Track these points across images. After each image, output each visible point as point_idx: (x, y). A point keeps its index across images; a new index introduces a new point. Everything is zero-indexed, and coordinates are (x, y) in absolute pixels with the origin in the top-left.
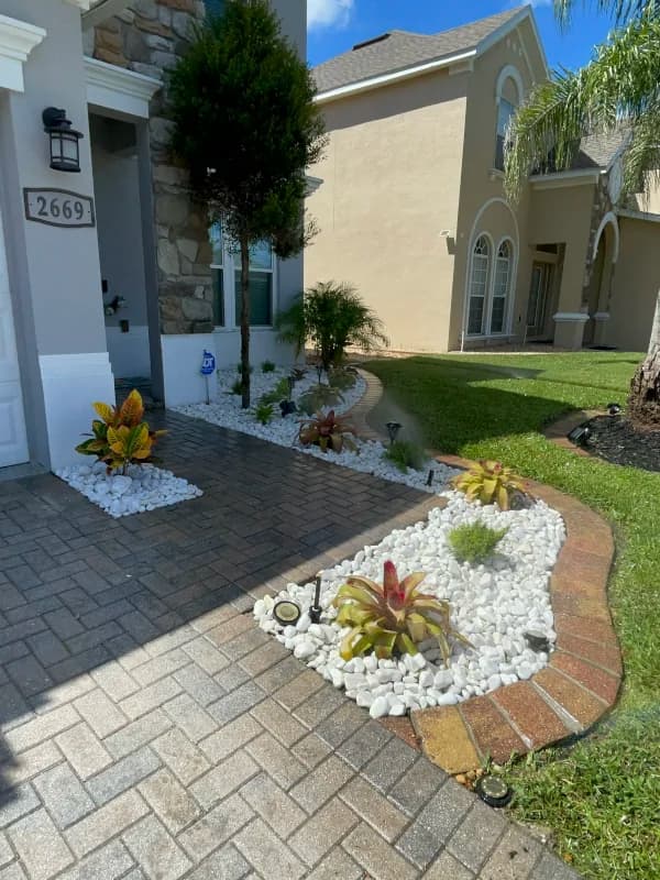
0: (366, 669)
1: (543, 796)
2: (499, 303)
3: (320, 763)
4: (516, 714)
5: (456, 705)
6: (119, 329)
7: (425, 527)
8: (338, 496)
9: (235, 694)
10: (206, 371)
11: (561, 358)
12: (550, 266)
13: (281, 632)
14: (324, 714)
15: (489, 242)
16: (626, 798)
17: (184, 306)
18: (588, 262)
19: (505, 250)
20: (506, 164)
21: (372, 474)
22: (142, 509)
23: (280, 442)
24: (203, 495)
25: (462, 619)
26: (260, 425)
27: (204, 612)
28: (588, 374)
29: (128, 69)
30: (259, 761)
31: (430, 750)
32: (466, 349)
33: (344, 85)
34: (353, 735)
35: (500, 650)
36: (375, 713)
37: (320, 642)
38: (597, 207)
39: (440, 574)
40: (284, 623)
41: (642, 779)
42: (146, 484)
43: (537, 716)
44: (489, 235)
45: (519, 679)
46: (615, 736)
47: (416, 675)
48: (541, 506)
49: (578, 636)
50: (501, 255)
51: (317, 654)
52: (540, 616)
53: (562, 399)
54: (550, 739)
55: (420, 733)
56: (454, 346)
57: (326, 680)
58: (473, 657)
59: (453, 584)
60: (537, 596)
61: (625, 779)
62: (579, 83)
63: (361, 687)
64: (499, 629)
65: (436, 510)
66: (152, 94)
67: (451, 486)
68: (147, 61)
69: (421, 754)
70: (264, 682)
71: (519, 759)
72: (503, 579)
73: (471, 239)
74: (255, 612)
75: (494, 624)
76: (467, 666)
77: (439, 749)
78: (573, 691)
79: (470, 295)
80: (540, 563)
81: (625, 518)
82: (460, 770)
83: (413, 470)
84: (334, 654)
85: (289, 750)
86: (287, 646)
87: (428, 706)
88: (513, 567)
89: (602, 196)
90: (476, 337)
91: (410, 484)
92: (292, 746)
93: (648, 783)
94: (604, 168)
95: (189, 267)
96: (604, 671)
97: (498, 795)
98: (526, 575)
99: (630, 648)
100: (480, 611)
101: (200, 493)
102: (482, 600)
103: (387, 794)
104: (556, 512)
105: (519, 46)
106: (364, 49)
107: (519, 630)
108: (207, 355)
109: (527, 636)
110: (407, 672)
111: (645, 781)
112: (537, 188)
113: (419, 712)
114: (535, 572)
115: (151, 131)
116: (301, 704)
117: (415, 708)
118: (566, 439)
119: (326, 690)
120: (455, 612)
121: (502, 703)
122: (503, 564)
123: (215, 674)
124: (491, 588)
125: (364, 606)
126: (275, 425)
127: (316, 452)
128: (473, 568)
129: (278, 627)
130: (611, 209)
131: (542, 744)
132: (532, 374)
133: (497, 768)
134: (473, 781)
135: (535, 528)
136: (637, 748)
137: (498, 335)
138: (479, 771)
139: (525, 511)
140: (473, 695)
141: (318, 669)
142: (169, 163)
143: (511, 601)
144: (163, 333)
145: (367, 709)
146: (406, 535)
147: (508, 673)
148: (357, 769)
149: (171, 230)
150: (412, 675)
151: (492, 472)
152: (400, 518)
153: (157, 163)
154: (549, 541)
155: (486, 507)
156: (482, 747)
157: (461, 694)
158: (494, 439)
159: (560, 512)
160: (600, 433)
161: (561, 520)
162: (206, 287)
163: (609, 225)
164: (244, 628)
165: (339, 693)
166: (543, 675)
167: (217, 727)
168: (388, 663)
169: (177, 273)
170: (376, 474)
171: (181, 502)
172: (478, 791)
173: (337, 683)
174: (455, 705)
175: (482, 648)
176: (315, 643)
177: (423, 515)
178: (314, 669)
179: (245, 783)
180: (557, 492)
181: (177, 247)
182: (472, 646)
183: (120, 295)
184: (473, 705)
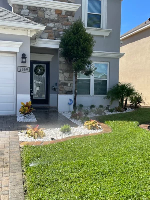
10: (70, 104)
29: (55, 39)
68: (59, 37)
95: (67, 79)
101: (36, 121)
108: (70, 100)
115: (59, 50)
142: (63, 57)
144: (59, 94)
149: (63, 71)
153: (60, 57)
162: (71, 83)
169: (63, 80)
178: (19, 137)
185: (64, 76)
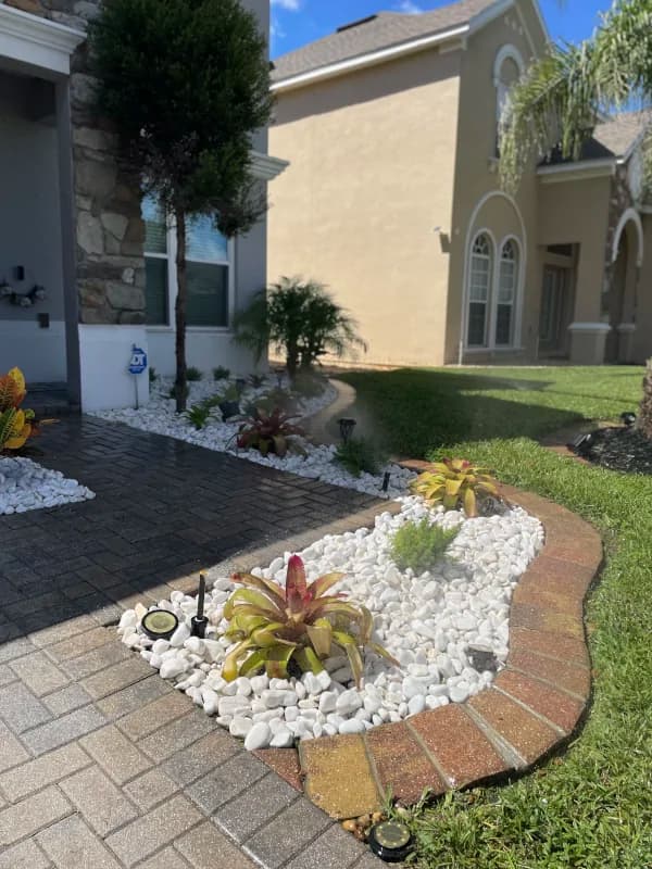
0: (252, 692)
1: (453, 843)
2: (505, 313)
3: (159, 804)
4: (438, 744)
5: (361, 734)
6: (36, 324)
7: (368, 533)
8: (267, 501)
9: (65, 719)
10: (134, 371)
11: (577, 372)
12: (565, 270)
13: (149, 648)
14: (180, 745)
15: (490, 239)
16: (565, 845)
17: (109, 292)
18: (608, 264)
19: (510, 249)
20: (502, 147)
21: (318, 479)
22: (10, 510)
23: (212, 447)
24: (95, 498)
25: (392, 634)
26: (193, 429)
27: (52, 624)
28: (605, 387)
29: (47, 18)
30: (74, 800)
31: (315, 788)
32: (465, 362)
33: (323, 66)
34: (214, 769)
35: (434, 670)
36: (250, 744)
37: (198, 659)
38: (615, 202)
39: (374, 582)
40: (154, 636)
41: (593, 823)
42: (22, 483)
43: (466, 747)
44: (489, 232)
45: (451, 701)
46: (566, 771)
47: (315, 698)
48: (518, 514)
49: (538, 653)
50: (505, 256)
51: (189, 672)
52: (493, 631)
53: (568, 408)
54: (478, 774)
55: (306, 766)
56: (451, 357)
57: (195, 704)
58: (396, 676)
59: (388, 593)
60: (493, 609)
61: (571, 822)
62: (584, 58)
63: (238, 712)
64: (436, 645)
65: (385, 515)
66: (74, 47)
67: (409, 490)
68: (70, 11)
69: (303, 794)
70: (110, 706)
71: (434, 800)
72: (453, 591)
73: (468, 236)
74: (121, 624)
75: (432, 640)
76: (385, 687)
77: (328, 787)
78: (520, 716)
79: (469, 301)
80: (504, 573)
81: (619, 524)
82: (351, 815)
83: (368, 474)
84: (215, 675)
85: (120, 788)
86: (152, 663)
87: (324, 734)
88: (470, 578)
89: (620, 189)
90: (477, 349)
91: (361, 489)
92: (124, 784)
93: (601, 828)
94: (620, 157)
95: (116, 246)
96: (564, 693)
97: (395, 844)
98: (484, 586)
99: (603, 668)
100: (416, 624)
101: (90, 495)
102: (421, 611)
103: (243, 843)
104: (537, 520)
105: (519, 25)
106: (347, 31)
107: (462, 645)
108: (137, 350)
109: (469, 651)
110: (306, 696)
111: (597, 826)
112: (544, 181)
113: (309, 742)
114: (495, 582)
115: (72, 88)
116: (152, 733)
117: (307, 736)
118: (566, 448)
119: (192, 716)
120: (385, 626)
121: (422, 731)
122: (456, 573)
123: (45, 695)
124: (437, 599)
125: (255, 609)
126: (211, 429)
127: (254, 456)
128: (417, 576)
129: (147, 640)
130: (631, 204)
131: (467, 781)
132: (539, 386)
133: (401, 811)
134: (366, 828)
135: (506, 535)
136: (592, 784)
137: (504, 348)
138: (376, 816)
139: (496, 517)
140: (387, 721)
141: (187, 692)
142: (94, 125)
143: (460, 614)
144: (82, 322)
145: (241, 739)
146: (340, 541)
147: (438, 694)
148: (208, 813)
149: (94, 201)
150: (312, 698)
151: (457, 471)
152: (339, 524)
153: (79, 126)
154: (521, 550)
155: (449, 512)
156: (385, 785)
157: (371, 721)
158: (474, 443)
159: (540, 519)
160: (608, 443)
161: (541, 528)
162: (137, 270)
163: (630, 222)
164: (101, 641)
165: (209, 720)
166: (483, 697)
167: (27, 757)
168: (283, 683)
169: (99, 252)
170: (323, 478)
171: (63, 505)
172: (371, 842)
173: (208, 707)
174: (359, 734)
175: (409, 666)
176: (190, 660)
177: (368, 522)
178: (183, 691)
179: (47, 826)
180: (541, 499)
181: (100, 220)
182: (398, 665)
183: (40, 284)
184: (383, 733)
185: (103, 229)
